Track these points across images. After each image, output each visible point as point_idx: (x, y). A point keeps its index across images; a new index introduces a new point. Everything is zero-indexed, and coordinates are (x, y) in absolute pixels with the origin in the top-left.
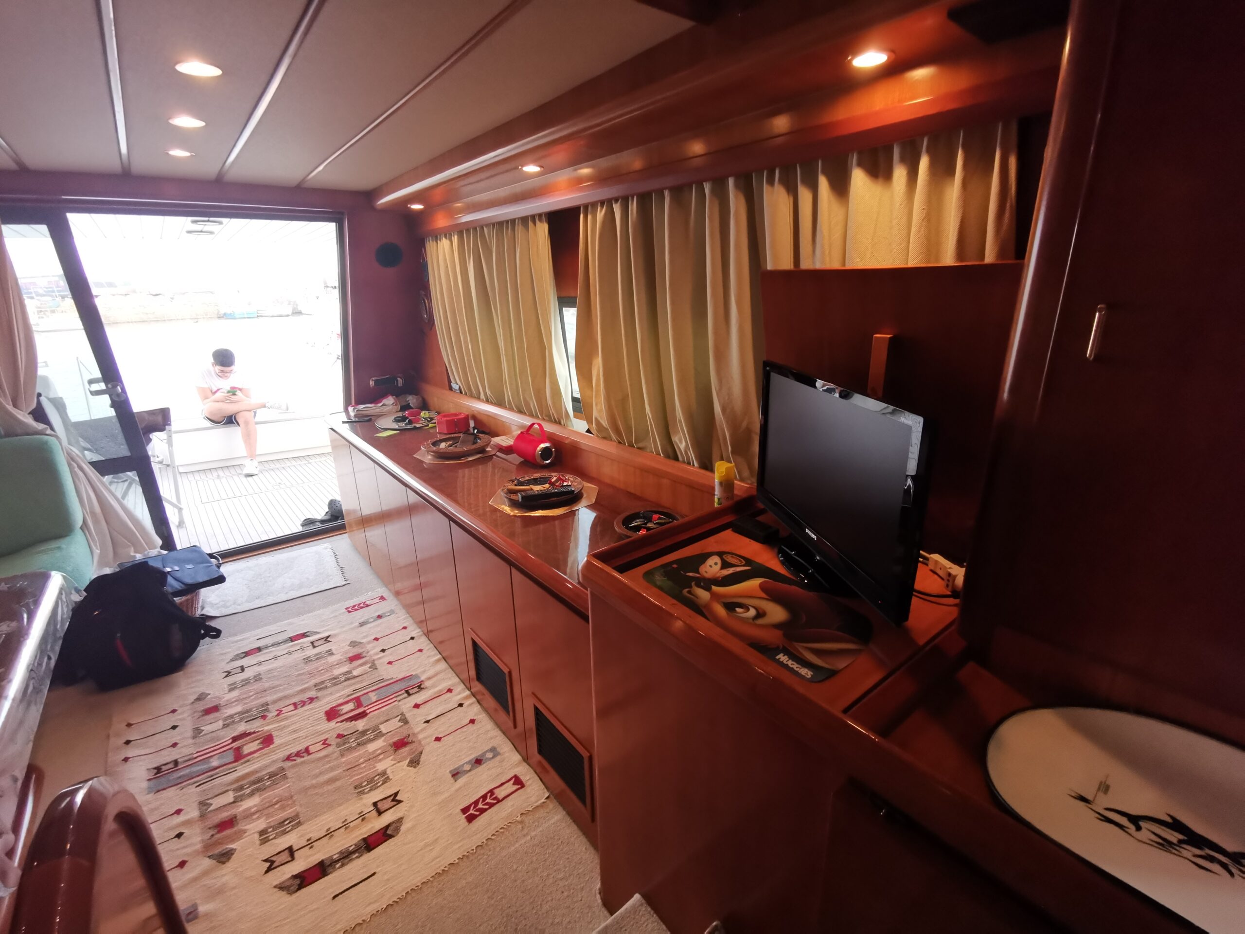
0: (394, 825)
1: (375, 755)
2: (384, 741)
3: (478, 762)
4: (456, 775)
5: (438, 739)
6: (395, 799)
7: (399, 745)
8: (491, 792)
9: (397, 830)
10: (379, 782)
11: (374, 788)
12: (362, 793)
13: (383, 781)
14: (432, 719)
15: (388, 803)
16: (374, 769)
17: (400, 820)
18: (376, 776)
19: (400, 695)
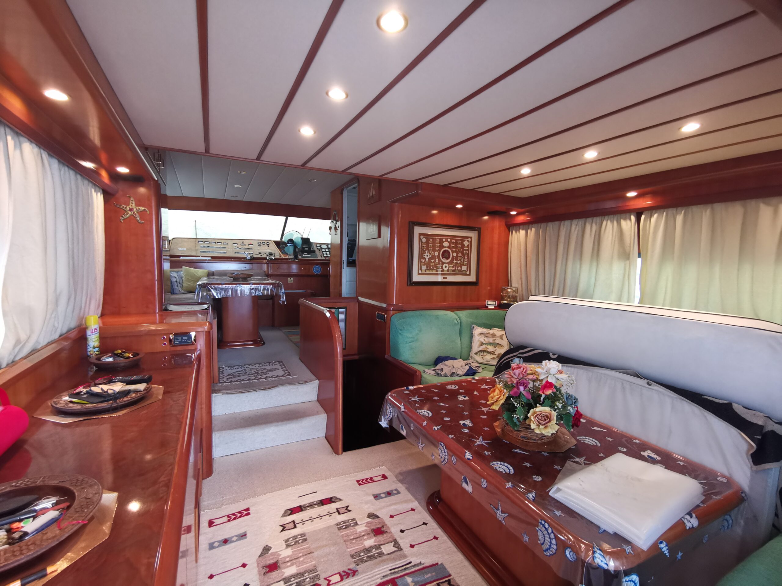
0: (286, 514)
1: (292, 562)
2: (284, 573)
3: (226, 541)
4: (243, 536)
5: (244, 565)
6: (284, 528)
7: (273, 567)
8: (229, 521)
9: (286, 512)
10: (292, 540)
11: (295, 537)
12: (301, 535)
13: (289, 541)
15: (288, 527)
16: (293, 550)
17: (284, 516)
18: (293, 545)
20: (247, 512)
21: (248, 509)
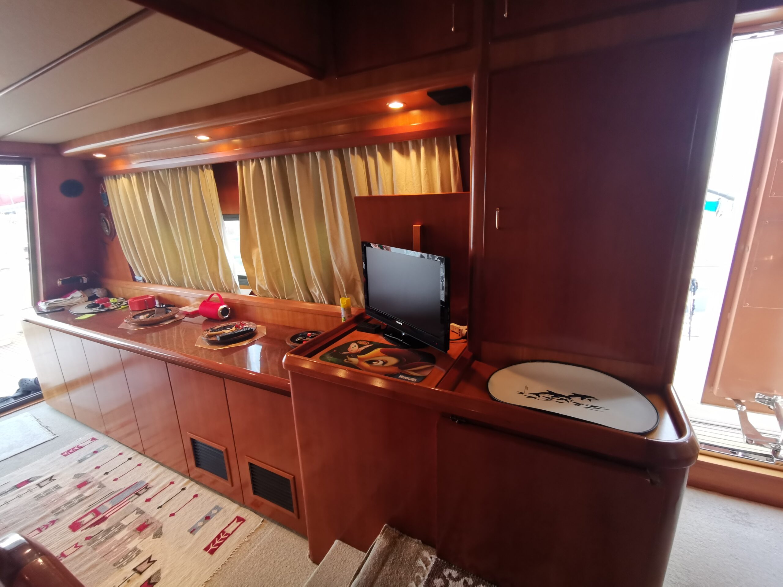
0: (155, 576)
1: (123, 541)
2: (128, 530)
3: (208, 518)
4: (193, 531)
5: (172, 515)
6: (150, 561)
7: (141, 528)
8: (223, 532)
9: (158, 578)
10: (133, 556)
11: (130, 560)
12: (122, 566)
13: (136, 553)
14: (163, 504)
15: (145, 565)
16: (126, 549)
17: (159, 572)
18: (129, 553)
19: (132, 497)
20: (211, 549)
21: (212, 552)
